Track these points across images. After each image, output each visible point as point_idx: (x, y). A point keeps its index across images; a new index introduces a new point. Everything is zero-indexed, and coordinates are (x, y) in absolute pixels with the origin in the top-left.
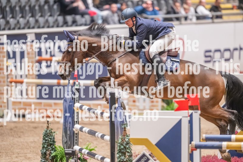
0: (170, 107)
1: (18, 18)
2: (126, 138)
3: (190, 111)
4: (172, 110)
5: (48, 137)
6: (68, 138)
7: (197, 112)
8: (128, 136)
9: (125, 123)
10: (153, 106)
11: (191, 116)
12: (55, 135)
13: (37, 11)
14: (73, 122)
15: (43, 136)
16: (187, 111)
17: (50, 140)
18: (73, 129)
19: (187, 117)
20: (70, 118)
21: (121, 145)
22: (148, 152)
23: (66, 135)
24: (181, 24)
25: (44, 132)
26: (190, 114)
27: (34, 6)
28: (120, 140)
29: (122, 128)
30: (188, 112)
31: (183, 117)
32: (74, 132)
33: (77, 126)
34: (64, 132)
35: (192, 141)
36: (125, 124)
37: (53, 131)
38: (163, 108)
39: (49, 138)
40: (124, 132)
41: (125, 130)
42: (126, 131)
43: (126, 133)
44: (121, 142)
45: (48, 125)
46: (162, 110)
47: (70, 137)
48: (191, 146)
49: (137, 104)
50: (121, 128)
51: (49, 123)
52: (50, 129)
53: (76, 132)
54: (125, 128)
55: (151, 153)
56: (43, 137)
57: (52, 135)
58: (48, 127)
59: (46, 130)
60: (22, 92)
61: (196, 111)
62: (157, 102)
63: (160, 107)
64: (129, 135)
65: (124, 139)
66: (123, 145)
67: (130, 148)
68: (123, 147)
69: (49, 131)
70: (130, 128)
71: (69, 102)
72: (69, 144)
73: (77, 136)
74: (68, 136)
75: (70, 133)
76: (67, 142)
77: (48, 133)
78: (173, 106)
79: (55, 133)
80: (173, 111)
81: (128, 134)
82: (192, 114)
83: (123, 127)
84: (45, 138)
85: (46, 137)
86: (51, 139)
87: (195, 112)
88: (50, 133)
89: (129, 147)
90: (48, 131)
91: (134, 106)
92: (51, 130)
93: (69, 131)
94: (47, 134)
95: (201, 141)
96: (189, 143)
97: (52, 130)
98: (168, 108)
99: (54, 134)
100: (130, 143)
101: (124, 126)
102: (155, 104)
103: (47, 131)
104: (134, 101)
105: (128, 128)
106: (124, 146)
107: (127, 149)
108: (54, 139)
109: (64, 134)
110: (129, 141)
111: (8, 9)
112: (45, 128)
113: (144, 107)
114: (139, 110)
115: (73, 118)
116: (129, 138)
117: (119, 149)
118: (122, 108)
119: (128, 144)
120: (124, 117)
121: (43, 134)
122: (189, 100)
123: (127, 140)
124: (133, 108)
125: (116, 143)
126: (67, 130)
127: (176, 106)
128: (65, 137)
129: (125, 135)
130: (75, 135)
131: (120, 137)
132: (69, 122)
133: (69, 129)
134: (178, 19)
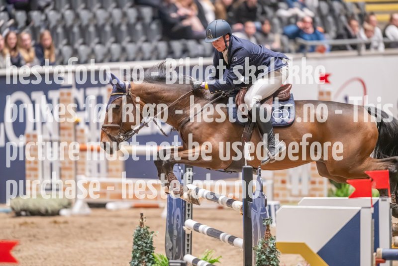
0: (342, 192)
1: (92, 45)
2: (270, 242)
3: (375, 199)
4: (346, 196)
5: (142, 240)
6: (175, 242)
7: (385, 200)
8: (273, 239)
9: (268, 217)
10: (314, 189)
11: (376, 206)
12: (153, 236)
13: (125, 34)
14: (183, 215)
15: (134, 238)
16: (370, 198)
17: (144, 245)
18: (183, 227)
19: (370, 208)
20: (178, 209)
21: (261, 253)
23: (171, 238)
24: (360, 55)
25: (136, 231)
26: (374, 203)
27: (120, 25)
28: (260, 245)
29: (264, 226)
30: (372, 200)
31: (363, 208)
32: (184, 232)
33: (190, 223)
34: (168, 232)
35: (378, 247)
36: (268, 219)
37: (150, 231)
38: (331, 194)
39: (144, 242)
40: (268, 233)
41: (268, 230)
42: (269, 230)
43: (270, 233)
44: (262, 248)
45: (142, 220)
46: (329, 196)
47: (178, 240)
48: (376, 255)
49: (288, 186)
50: (262, 226)
51: (144, 217)
52: (145, 227)
53: (188, 232)
54: (268, 226)
56: (134, 239)
57: (149, 237)
58: (142, 224)
59: (138, 228)
60: (99, 165)
61: (384, 198)
62: (321, 183)
63: (325, 192)
64: (275, 237)
65: (267, 244)
66: (265, 254)
67: (276, 258)
68: (264, 257)
69: (144, 230)
70: (276, 225)
72: (177, 251)
73: (190, 238)
74: (175, 238)
75: (179, 233)
76: (172, 248)
77: (142, 234)
78: (347, 190)
79: (154, 233)
80: (347, 198)
81: (273, 235)
82: (377, 203)
83: (265, 224)
84: (136, 242)
85: (139, 240)
86: (146, 243)
87: (382, 200)
88: (145, 234)
89: (274, 257)
90: (142, 231)
91: (284, 189)
92: (146, 229)
93: (177, 230)
94: (140, 235)
95: (393, 247)
96: (373, 251)
97: (148, 229)
98: (339, 193)
99: (152, 235)
100: (276, 251)
101: (267, 223)
102: (317, 186)
103: (140, 231)
104: (283, 182)
105: (273, 226)
106: (266, 256)
107: (272, 260)
108: (152, 244)
109: (168, 235)
110: (274, 247)
111: (76, 30)
112: (137, 226)
113: (300, 191)
114: (291, 196)
115: (184, 209)
116: (274, 243)
117: (258, 261)
118: (263, 194)
119: (273, 251)
120: (267, 208)
121: (133, 235)
122: (372, 180)
123: (272, 245)
124: (281, 193)
125: (253, 251)
126: (173, 229)
127: (352, 189)
128: (170, 240)
129: (267, 238)
130: (186, 238)
131: (261, 240)
132: (176, 217)
133: (177, 228)
134: (355, 47)
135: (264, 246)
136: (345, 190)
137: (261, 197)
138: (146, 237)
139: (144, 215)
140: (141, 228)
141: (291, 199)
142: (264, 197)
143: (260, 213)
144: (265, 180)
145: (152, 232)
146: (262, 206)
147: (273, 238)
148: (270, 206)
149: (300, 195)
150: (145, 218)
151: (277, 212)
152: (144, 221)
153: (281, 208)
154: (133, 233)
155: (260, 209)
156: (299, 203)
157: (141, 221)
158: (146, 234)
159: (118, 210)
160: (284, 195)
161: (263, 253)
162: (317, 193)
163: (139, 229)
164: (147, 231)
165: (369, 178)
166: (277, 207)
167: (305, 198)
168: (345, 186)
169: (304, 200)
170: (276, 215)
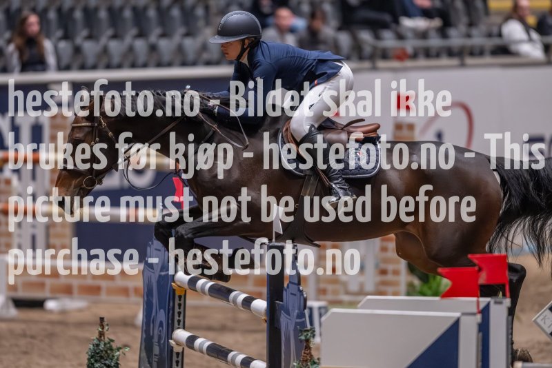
0: (430, 288)
2: (311, 367)
3: (484, 301)
4: (435, 294)
5: (102, 360)
6: (155, 364)
7: (501, 303)
8: (315, 363)
9: (309, 327)
10: (384, 283)
11: (485, 312)
12: (119, 355)
14: (170, 322)
15: (88, 357)
16: (475, 299)
18: (170, 341)
19: (474, 314)
20: (162, 311)
23: (148, 358)
25: (91, 347)
26: (482, 306)
29: (301, 341)
30: (478, 302)
31: (464, 314)
32: (171, 349)
33: (181, 334)
34: (143, 348)
36: (308, 331)
37: (114, 346)
38: (411, 291)
39: (105, 364)
40: (307, 352)
41: (308, 347)
42: (310, 348)
43: (310, 353)
45: (103, 329)
46: (408, 294)
47: (160, 363)
49: (341, 276)
50: (299, 342)
51: (105, 323)
52: (107, 340)
53: (177, 349)
54: (307, 341)
56: (89, 360)
57: (113, 356)
58: (101, 334)
59: (96, 342)
60: (34, 238)
61: (499, 299)
62: (396, 273)
63: (403, 288)
64: (318, 359)
69: (105, 344)
70: (322, 341)
71: (159, 270)
73: (180, 359)
74: (155, 359)
75: (161, 351)
77: (102, 351)
78: (439, 285)
79: (121, 351)
80: (437, 298)
81: (316, 358)
82: (488, 306)
83: (303, 338)
84: (92, 364)
85: (96, 361)
87: (496, 303)
88: (106, 352)
90: (102, 347)
92: (109, 343)
93: (159, 345)
94: (98, 353)
97: (112, 343)
98: (425, 289)
99: (118, 353)
101: (306, 336)
102: (390, 277)
103: (98, 345)
105: (316, 341)
109: (144, 354)
112: (95, 338)
113: (362, 285)
114: (347, 293)
115: (171, 312)
118: (301, 288)
120: (307, 312)
121: (87, 353)
122: (480, 270)
124: (330, 287)
126: (152, 343)
127: (446, 283)
128: (147, 363)
129: (306, 361)
130: (175, 359)
131: (295, 364)
132: (157, 323)
133: (159, 342)
136: (434, 284)
137: (298, 294)
138: (108, 356)
139: (105, 320)
140: (100, 340)
141: (346, 298)
142: (303, 295)
143: (294, 320)
145: (118, 349)
146: (299, 309)
147: (316, 361)
148: (311, 309)
149: (362, 292)
150: (107, 325)
151: (323, 319)
152: (105, 330)
153: (329, 314)
154: (87, 350)
155: (295, 314)
156: (359, 305)
157: (100, 330)
158: (109, 352)
159: (63, 312)
160: (335, 292)
162: (390, 289)
163: (98, 343)
164: (111, 346)
165: (475, 265)
166: (323, 311)
167: (369, 297)
168: (434, 278)
169: (369, 300)
170: (320, 324)
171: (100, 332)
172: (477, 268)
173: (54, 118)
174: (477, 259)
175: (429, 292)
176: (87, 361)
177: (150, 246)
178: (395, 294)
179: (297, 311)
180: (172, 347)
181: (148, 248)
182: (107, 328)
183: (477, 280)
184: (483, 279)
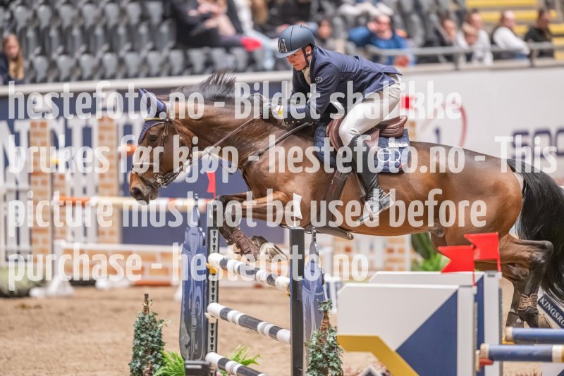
0: (431, 264)
1: (77, 55)
2: (329, 334)
3: (479, 274)
4: (436, 269)
5: (147, 332)
6: (193, 334)
7: (493, 276)
8: (332, 331)
9: (327, 300)
10: (391, 260)
11: (480, 284)
12: (162, 327)
13: (123, 39)
14: (205, 297)
15: (135, 329)
16: (471, 273)
17: (150, 339)
18: (206, 313)
19: (471, 286)
20: (199, 287)
21: (317, 351)
22: (379, 367)
23: (188, 329)
24: (457, 70)
25: (138, 320)
26: (477, 279)
28: (315, 339)
29: (320, 312)
30: (474, 276)
31: (461, 286)
32: (207, 321)
33: (215, 308)
34: (183, 320)
35: (483, 342)
36: (326, 303)
37: (158, 318)
38: (415, 267)
39: (150, 335)
40: (326, 322)
41: (326, 318)
42: (328, 318)
43: (328, 322)
44: (317, 344)
45: (147, 304)
46: (413, 269)
47: (198, 332)
48: (480, 354)
50: (318, 313)
51: (149, 299)
52: (151, 314)
53: (211, 321)
54: (326, 312)
55: (387, 371)
56: (136, 331)
57: (157, 328)
58: (146, 309)
59: (142, 315)
61: (491, 273)
62: (401, 251)
63: (408, 264)
64: (336, 327)
65: (325, 338)
66: (321, 352)
67: (337, 358)
68: (320, 356)
69: (149, 317)
70: (338, 311)
71: (196, 251)
72: (196, 348)
73: (214, 329)
74: (193, 330)
75: (199, 322)
76: (190, 344)
77: (147, 323)
78: (439, 261)
79: (163, 323)
80: (438, 273)
81: (333, 325)
82: (482, 279)
83: (322, 309)
84: (139, 335)
85: (142, 332)
86: (153, 337)
87: (489, 276)
88: (151, 324)
89: (334, 356)
90: (147, 319)
92: (153, 316)
93: (197, 317)
94: (144, 325)
95: (504, 342)
96: (476, 347)
97: (155, 317)
98: (427, 265)
99: (160, 325)
100: (337, 347)
101: (324, 308)
102: (396, 255)
103: (143, 318)
104: (348, 250)
105: (333, 312)
106: (323, 354)
107: (332, 360)
108: (161, 337)
109: (184, 326)
110: (335, 343)
111: (53, 33)
112: (140, 312)
113: (372, 263)
115: (206, 288)
116: (335, 336)
117: (312, 362)
119: (333, 348)
120: (325, 287)
121: (134, 325)
122: (475, 247)
123: (332, 339)
125: (305, 348)
126: (191, 316)
127: (445, 261)
128: (186, 332)
129: (325, 329)
130: (210, 329)
131: (315, 332)
132: (195, 299)
133: (196, 315)
134: (450, 58)
135: (320, 341)
136: (435, 261)
138: (153, 327)
139: (149, 296)
140: (145, 315)
143: (314, 293)
144: (321, 247)
145: (161, 321)
146: (318, 284)
147: (334, 329)
148: (328, 284)
149: (374, 269)
150: (151, 300)
151: (339, 292)
152: (149, 305)
153: (344, 288)
154: (134, 323)
155: (315, 288)
156: (370, 280)
157: (145, 305)
158: (153, 324)
159: (112, 289)
161: (318, 350)
162: (396, 265)
164: (155, 319)
165: (470, 244)
166: (339, 286)
167: (379, 273)
168: (435, 254)
169: (378, 275)
170: (337, 297)
171: (145, 307)
172: (472, 246)
173: (101, 120)
174: (471, 238)
175: (431, 268)
176: (134, 332)
177: (187, 231)
178: (401, 269)
179: (316, 286)
180: (208, 319)
181: (186, 233)
182: (150, 303)
183: (472, 257)
184: (477, 256)
